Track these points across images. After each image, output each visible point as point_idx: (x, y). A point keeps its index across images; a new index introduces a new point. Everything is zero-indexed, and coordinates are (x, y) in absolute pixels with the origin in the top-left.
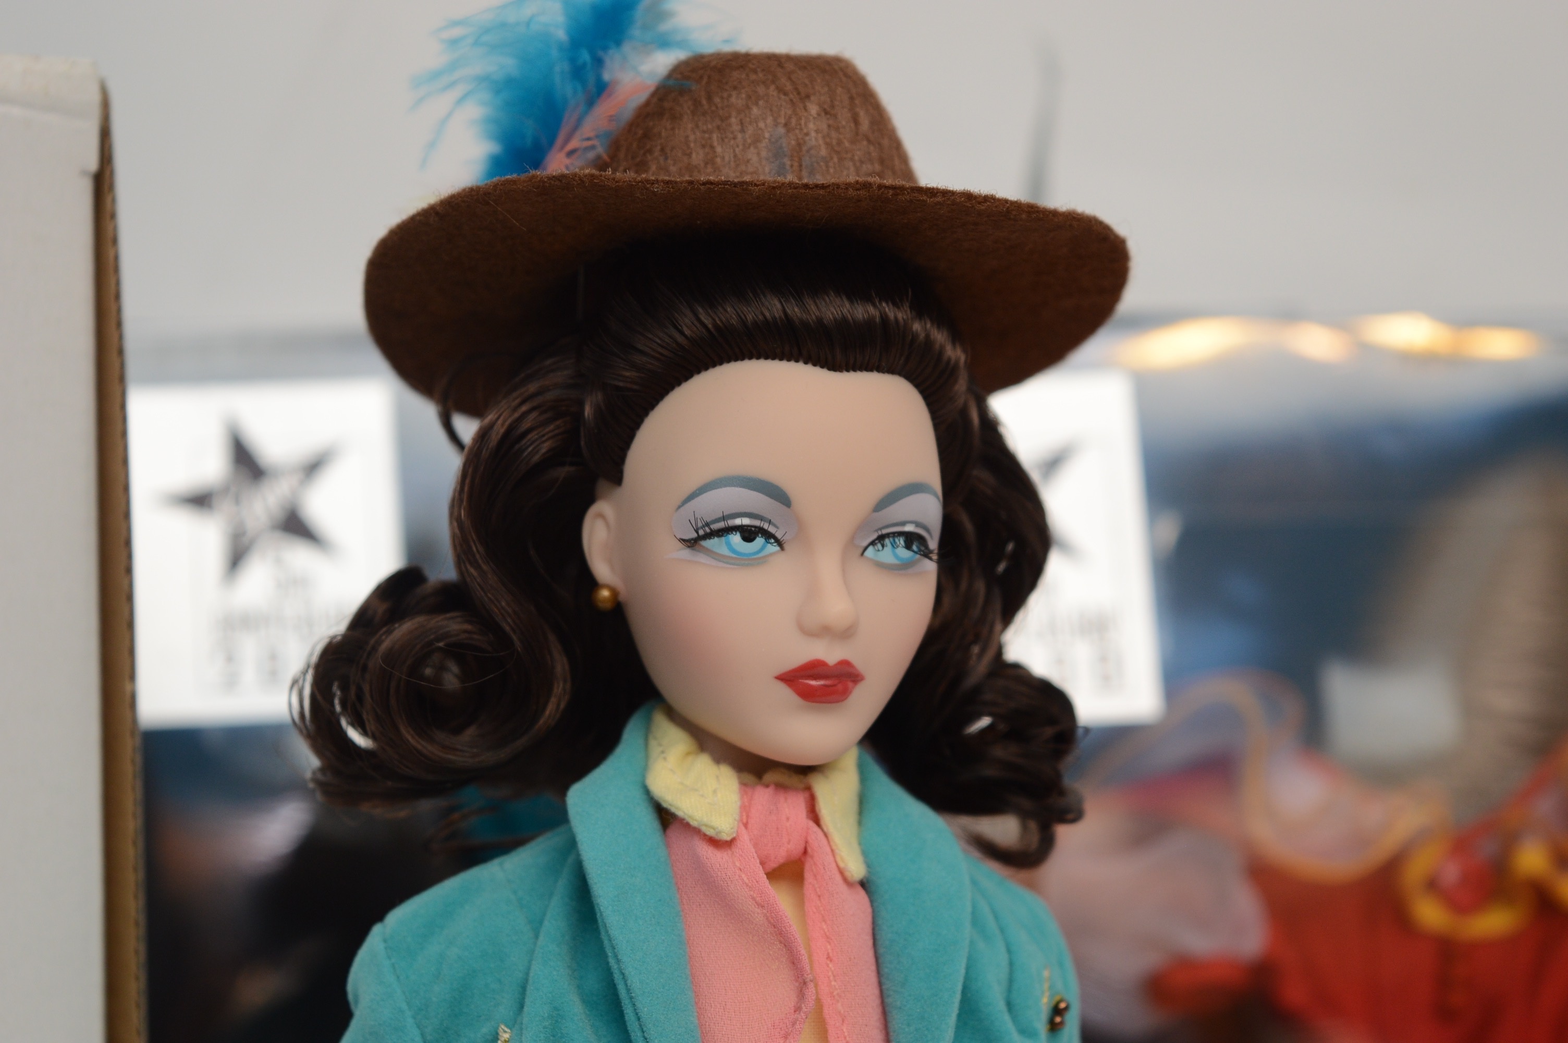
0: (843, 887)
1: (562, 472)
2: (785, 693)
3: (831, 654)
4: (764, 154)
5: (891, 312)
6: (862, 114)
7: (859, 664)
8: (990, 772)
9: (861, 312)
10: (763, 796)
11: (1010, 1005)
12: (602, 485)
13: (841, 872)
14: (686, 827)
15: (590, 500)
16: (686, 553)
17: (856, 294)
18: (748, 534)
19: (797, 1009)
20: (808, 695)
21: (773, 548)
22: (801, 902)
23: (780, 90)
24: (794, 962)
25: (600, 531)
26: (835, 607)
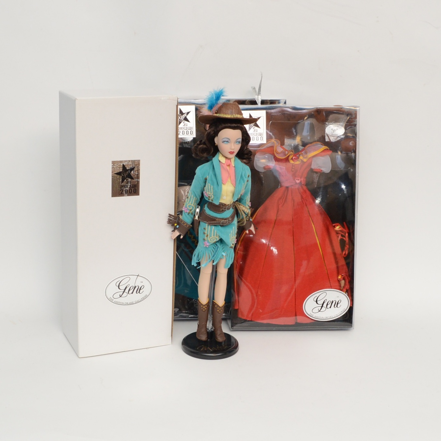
1: (214, 135)
2: (229, 153)
3: (232, 151)
4: (230, 112)
5: (238, 125)
6: (237, 108)
7: (234, 151)
8: (245, 157)
9: (236, 125)
10: (227, 160)
11: (245, 176)
12: (216, 136)
13: (232, 166)
14: (221, 162)
15: (215, 137)
16: (222, 143)
17: (236, 124)
18: (227, 142)
19: (229, 176)
21: (228, 143)
22: (229, 168)
23: (231, 107)
24: (228, 172)
25: (216, 140)
26: (233, 147)
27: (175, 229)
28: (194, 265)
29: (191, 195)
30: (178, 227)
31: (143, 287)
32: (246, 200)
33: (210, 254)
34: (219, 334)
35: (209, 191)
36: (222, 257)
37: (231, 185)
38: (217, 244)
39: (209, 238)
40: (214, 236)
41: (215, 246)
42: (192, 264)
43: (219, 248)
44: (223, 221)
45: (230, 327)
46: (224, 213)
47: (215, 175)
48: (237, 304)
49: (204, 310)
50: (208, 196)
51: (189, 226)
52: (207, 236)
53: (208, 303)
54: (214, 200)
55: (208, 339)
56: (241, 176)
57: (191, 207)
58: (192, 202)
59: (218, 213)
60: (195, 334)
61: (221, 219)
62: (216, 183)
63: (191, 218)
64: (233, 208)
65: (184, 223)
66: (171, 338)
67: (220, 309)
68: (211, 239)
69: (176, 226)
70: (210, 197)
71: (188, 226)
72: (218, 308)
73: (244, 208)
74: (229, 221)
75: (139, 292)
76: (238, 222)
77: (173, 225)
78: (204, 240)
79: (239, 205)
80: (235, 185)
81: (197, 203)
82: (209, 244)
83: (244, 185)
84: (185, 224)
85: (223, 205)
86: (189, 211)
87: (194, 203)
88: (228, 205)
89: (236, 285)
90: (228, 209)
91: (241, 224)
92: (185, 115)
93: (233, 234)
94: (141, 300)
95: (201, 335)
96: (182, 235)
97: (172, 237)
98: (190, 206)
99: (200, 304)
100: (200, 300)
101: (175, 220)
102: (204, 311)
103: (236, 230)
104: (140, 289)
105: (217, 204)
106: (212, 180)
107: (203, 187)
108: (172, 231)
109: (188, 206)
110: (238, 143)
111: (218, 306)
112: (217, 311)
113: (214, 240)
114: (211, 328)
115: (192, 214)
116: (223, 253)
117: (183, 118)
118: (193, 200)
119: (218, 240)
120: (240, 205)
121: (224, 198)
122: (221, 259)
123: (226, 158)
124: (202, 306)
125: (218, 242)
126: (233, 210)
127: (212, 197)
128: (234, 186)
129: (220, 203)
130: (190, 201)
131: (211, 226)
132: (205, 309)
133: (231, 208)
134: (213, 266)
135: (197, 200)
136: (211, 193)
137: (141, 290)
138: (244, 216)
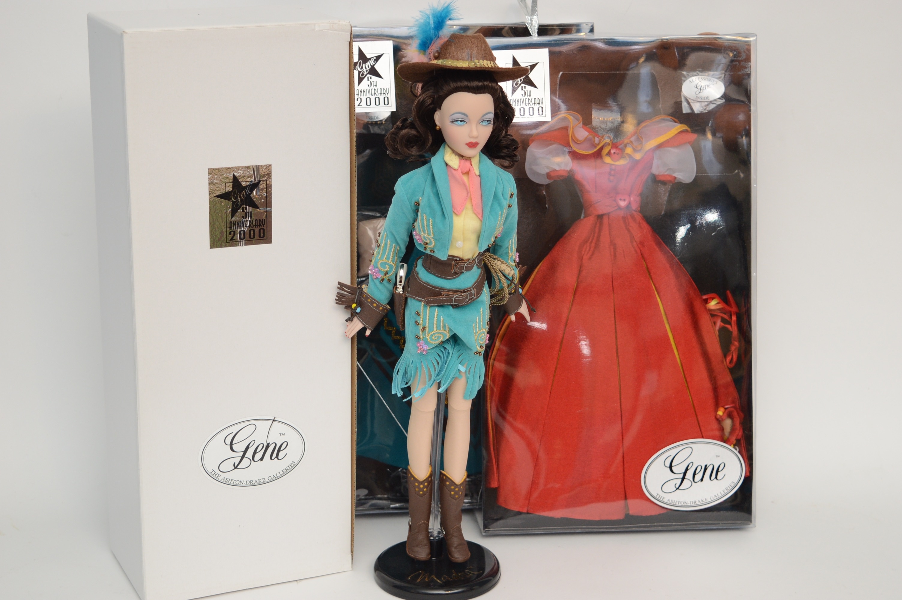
0: (475, 176)
1: (432, 106)
2: (466, 146)
3: (474, 141)
4: (466, 54)
5: (485, 83)
6: (483, 45)
7: (478, 142)
8: (503, 154)
9: (480, 84)
10: (463, 161)
12: (438, 109)
13: (475, 174)
14: (450, 166)
15: (435, 111)
16: (451, 124)
17: (480, 80)
18: (461, 121)
19: (467, 196)
20: (470, 147)
21: (465, 123)
22: (468, 178)
23: (469, 42)
24: (467, 189)
25: (437, 117)
26: (475, 133)
27: (353, 314)
28: (396, 394)
29: (386, 240)
30: (359, 310)
31: (285, 444)
32: (508, 247)
33: (432, 370)
34: (455, 545)
35: (424, 232)
36: (457, 375)
37: (474, 216)
38: (447, 346)
39: (429, 334)
40: (440, 330)
41: (442, 351)
42: (393, 392)
43: (450, 355)
44: (459, 295)
45: (482, 527)
46: (458, 279)
47: (437, 195)
48: (496, 477)
49: (421, 493)
50: (423, 241)
51: (383, 308)
52: (424, 329)
53: (431, 476)
54: (435, 250)
55: (432, 557)
56: (495, 196)
57: (386, 266)
58: (389, 254)
59: (445, 279)
60: (403, 545)
61: (453, 291)
62: (439, 213)
63: (388, 290)
64: (478, 267)
65: (372, 303)
66: (350, 556)
67: (457, 489)
68: (432, 336)
69: (356, 308)
70: (427, 244)
71: (381, 308)
72: (453, 487)
73: (503, 267)
74: (471, 295)
75: (277, 457)
76: (492, 297)
77: (348, 307)
78: (417, 337)
79: (492, 260)
80: (482, 216)
81: (399, 257)
82: (428, 348)
83: (502, 215)
84: (375, 305)
85: (456, 260)
86: (382, 276)
87: (393, 257)
88: (468, 260)
89: (493, 435)
90: (469, 269)
91: (499, 300)
92: (372, 62)
93: (479, 323)
94: (281, 473)
95: (417, 549)
96: (369, 329)
97: (347, 334)
98: (383, 264)
99: (412, 479)
100: (411, 471)
101: (353, 296)
102: (422, 496)
103: (487, 316)
104: (279, 450)
105: (444, 258)
106: (430, 206)
107: (412, 221)
108: (347, 321)
109: (380, 263)
110: (485, 123)
111: (452, 483)
112: (450, 494)
113: (439, 337)
114: (439, 533)
115: (389, 281)
116: (460, 365)
117: (368, 69)
118: (390, 250)
119: (447, 338)
120: (494, 259)
121: (457, 246)
122: (455, 378)
123: (461, 156)
124: (417, 484)
125: (447, 341)
126: (479, 271)
127: (431, 242)
128: (479, 219)
129: (449, 256)
130: (384, 253)
131: (430, 306)
132: (423, 491)
133: (475, 267)
134: (439, 395)
135: (399, 251)
136: (429, 234)
137: (281, 453)
138: (505, 283)
